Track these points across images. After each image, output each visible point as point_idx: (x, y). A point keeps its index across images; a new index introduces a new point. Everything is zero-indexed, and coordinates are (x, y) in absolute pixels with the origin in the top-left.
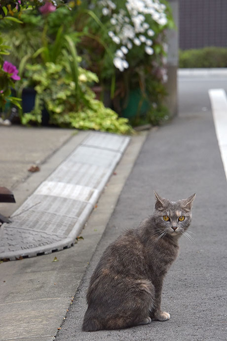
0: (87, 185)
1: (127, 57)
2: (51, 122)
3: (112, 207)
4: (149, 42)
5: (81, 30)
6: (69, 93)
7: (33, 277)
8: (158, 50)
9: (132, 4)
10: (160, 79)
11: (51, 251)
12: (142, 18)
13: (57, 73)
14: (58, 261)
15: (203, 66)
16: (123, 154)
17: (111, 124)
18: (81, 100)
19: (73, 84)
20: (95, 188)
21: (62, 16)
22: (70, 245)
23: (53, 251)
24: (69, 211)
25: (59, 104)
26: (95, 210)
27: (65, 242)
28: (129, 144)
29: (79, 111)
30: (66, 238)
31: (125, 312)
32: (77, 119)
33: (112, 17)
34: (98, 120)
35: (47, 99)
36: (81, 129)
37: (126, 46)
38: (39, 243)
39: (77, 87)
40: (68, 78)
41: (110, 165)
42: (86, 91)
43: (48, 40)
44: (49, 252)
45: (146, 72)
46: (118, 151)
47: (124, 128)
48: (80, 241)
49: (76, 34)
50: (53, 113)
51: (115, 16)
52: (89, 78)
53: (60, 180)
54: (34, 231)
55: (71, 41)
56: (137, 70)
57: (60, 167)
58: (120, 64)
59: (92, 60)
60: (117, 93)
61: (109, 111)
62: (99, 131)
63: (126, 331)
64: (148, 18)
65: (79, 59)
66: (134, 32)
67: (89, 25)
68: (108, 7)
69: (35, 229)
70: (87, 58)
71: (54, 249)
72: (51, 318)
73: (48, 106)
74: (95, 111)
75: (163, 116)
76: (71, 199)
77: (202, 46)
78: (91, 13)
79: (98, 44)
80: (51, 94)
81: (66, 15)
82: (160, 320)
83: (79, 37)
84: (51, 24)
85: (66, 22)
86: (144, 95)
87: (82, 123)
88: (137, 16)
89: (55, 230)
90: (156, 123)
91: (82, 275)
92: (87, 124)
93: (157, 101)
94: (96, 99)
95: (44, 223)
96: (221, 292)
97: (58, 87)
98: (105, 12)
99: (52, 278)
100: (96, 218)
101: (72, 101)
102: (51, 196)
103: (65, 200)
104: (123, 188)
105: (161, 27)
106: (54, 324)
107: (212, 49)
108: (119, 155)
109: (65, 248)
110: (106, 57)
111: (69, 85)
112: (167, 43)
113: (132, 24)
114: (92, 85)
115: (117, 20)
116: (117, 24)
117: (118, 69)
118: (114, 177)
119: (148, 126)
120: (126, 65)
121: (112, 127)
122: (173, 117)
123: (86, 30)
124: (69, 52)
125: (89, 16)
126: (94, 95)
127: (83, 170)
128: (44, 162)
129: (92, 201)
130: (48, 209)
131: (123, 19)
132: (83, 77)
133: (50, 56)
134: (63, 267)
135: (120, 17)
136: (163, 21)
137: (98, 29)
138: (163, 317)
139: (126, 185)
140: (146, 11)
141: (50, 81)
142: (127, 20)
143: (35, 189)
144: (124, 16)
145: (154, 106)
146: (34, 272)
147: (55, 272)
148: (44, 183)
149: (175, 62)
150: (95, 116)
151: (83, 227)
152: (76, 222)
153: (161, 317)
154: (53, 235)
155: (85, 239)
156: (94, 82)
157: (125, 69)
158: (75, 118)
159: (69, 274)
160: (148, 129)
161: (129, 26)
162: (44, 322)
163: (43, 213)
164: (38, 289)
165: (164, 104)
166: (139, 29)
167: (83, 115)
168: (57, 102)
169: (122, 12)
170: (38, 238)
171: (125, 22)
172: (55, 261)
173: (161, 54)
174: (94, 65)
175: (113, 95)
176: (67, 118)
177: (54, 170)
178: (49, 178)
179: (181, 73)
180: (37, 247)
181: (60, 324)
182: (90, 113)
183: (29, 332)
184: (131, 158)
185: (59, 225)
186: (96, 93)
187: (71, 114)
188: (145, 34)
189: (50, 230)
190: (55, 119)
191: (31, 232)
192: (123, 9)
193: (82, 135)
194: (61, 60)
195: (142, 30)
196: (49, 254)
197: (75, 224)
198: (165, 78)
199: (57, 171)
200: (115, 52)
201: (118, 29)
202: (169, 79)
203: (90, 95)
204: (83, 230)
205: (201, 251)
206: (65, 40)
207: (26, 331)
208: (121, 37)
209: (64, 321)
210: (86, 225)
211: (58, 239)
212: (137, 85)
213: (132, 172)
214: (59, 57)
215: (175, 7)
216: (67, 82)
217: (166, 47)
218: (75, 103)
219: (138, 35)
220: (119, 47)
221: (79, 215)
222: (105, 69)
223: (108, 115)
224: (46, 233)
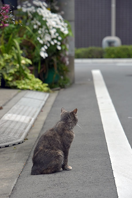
0: (28, 116)
1: (47, 51)
2: (6, 85)
3: (42, 126)
4: (59, 43)
5: (22, 37)
6: (16, 70)
7: (4, 156)
8: (64, 47)
9: (50, 23)
10: (65, 64)
11: (12, 145)
12: (55, 30)
13: (9, 59)
14: (16, 149)
15: (89, 57)
16: (46, 102)
17: (39, 87)
18: (23, 74)
19: (18, 65)
20: (32, 117)
21: (11, 29)
22: (21, 142)
23: (13, 145)
24: (20, 127)
25: (11, 76)
26: (33, 127)
27: (19, 140)
28: (49, 97)
29: (21, 80)
30: (19, 139)
31: (51, 167)
32: (20, 84)
33: (39, 30)
34: (32, 85)
35: (4, 73)
36: (23, 89)
37: (47, 45)
38: (6, 141)
39: (20, 67)
40: (15, 62)
41: (39, 107)
42: (25, 69)
43: (4, 42)
44: (11, 145)
45: (57, 59)
46: (43, 100)
47: (46, 89)
48: (26, 141)
49: (19, 38)
50: (7, 80)
51: (40, 29)
52: (26, 62)
53: (14, 113)
54: (3, 135)
55: (17, 42)
56: (53, 58)
57: (13, 108)
58: (44, 55)
59: (28, 52)
60: (42, 70)
61: (38, 80)
62: (32, 90)
63: (51, 174)
64: (58, 31)
65: (21, 52)
66: (50, 38)
67: (26, 33)
68: (36, 24)
69: (3, 134)
70: (25, 51)
71: (14, 144)
72: (15, 171)
73: (4, 77)
74: (30, 80)
75: (67, 83)
76: (20, 122)
77: (88, 46)
78: (28, 28)
79: (31, 44)
80: (6, 71)
81: (14, 29)
82: (67, 169)
83: (21, 40)
84: (6, 33)
85: (14, 32)
86: (57, 72)
87: (23, 86)
88: (52, 29)
89: (14, 135)
90: (63, 87)
91: (29, 154)
92: (26, 87)
93: (63, 75)
94: (30, 73)
95: (8, 132)
96: (95, 159)
97: (10, 67)
98: (35, 27)
99: (14, 156)
100: (33, 131)
101: (18, 74)
102: (10, 121)
103: (17, 122)
104: (47, 118)
105: (65, 35)
106: (17, 173)
107: (93, 48)
108: (43, 103)
109: (19, 143)
110: (36, 51)
111: (16, 66)
112: (68, 44)
113: (50, 34)
114: (29, 66)
115: (41, 31)
116: (42, 34)
117: (42, 58)
118: (41, 113)
119: (59, 88)
120: (46, 55)
121: (40, 88)
122: (72, 84)
123: (25, 36)
124: (16, 48)
125: (26, 29)
126: (29, 71)
127: (25, 109)
128: (4, 105)
129: (31, 123)
130: (9, 126)
131: (45, 30)
132: (23, 62)
133: (5, 50)
134: (19, 152)
135: (43, 29)
136: (66, 32)
137: (31, 36)
138: (68, 168)
139: (48, 116)
140: (57, 27)
141: (5, 64)
142: (47, 31)
143: (2, 117)
144: (45, 29)
145: (62, 77)
146: (4, 154)
147: (15, 153)
148: (6, 115)
149: (73, 54)
150: (30, 82)
151: (27, 135)
152: (24, 132)
153: (67, 168)
154: (13, 137)
155: (29, 140)
156: (29, 64)
157: (46, 58)
158: (19, 83)
159: (22, 154)
160: (59, 90)
161: (48, 35)
162: (12, 172)
163: (7, 128)
164: (7, 160)
165: (67, 77)
166: (54, 36)
167: (23, 82)
168: (9, 75)
169: (44, 27)
170: (5, 139)
171: (46, 32)
172: (15, 149)
173: (65, 50)
174: (29, 55)
175: (39, 72)
176: (15, 83)
177: (10, 109)
178: (8, 112)
179: (77, 61)
180: (5, 143)
181: (20, 173)
182: (28, 81)
183: (5, 176)
184: (50, 104)
185: (16, 133)
186: (31, 70)
187: (17, 81)
188: (57, 39)
189: (11, 135)
190: (8, 84)
191: (2, 136)
192: (45, 25)
193: (23, 92)
194: (11, 52)
195: (55, 37)
196: (11, 146)
197: (23, 133)
198: (68, 63)
199: (12, 109)
200: (41, 48)
201: (42, 36)
202: (70, 63)
203: (27, 71)
204: (27, 136)
205: (87, 143)
206: (14, 42)
207: (4, 176)
208: (44, 40)
209: (22, 172)
210: (29, 134)
211: (15, 139)
212: (53, 66)
213: (51, 110)
214: (10, 51)
215: (73, 24)
216: (15, 64)
217: (68, 46)
218: (19, 75)
219: (53, 39)
220: (43, 45)
221: (25, 129)
222: (35, 57)
223: (37, 82)
224: (9, 137)
